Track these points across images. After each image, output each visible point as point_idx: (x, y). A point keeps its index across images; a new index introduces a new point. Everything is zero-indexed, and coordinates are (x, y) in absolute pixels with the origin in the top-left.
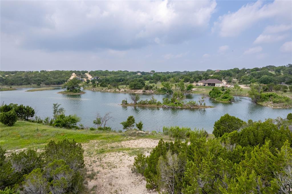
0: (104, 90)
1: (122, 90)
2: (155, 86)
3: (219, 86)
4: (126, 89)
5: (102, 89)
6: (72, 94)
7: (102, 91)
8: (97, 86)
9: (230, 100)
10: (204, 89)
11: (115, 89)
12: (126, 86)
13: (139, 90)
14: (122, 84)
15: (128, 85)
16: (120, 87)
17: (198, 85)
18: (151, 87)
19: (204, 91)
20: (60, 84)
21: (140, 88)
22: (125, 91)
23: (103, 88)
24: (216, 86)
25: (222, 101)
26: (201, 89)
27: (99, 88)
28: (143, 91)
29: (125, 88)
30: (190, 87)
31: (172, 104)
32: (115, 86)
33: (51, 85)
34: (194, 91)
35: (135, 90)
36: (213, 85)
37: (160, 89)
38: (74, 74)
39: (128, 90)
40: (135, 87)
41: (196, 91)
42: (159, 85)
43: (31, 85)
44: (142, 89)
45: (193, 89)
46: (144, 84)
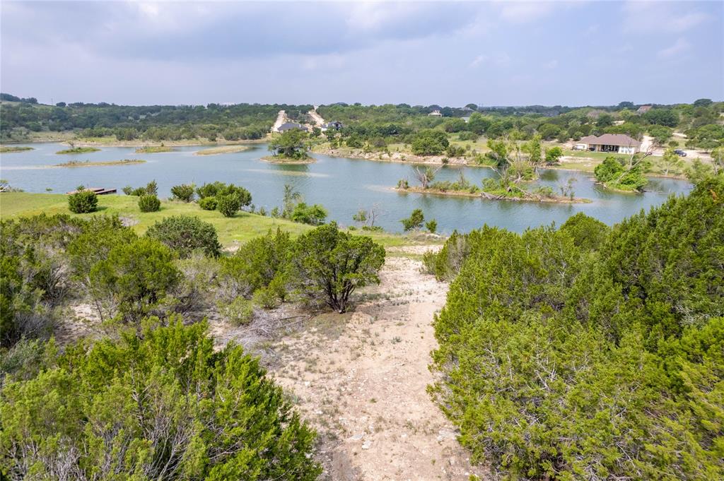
0: (356, 154)
1: (397, 155)
2: (472, 149)
3: (628, 153)
4: (404, 154)
5: (352, 153)
7: (352, 156)
8: (341, 144)
9: (639, 188)
10: (589, 158)
11: (380, 153)
12: (406, 146)
13: (435, 158)
14: (398, 142)
15: (410, 143)
16: (391, 147)
17: (576, 149)
18: (462, 152)
19: (587, 163)
20: (257, 138)
21: (435, 154)
22: (402, 158)
23: (353, 150)
24: (620, 152)
25: (619, 188)
26: (581, 160)
27: (343, 149)
28: (443, 160)
29: (403, 151)
30: (555, 154)
31: (502, 192)
32: (379, 146)
33: (238, 140)
34: (563, 162)
35: (425, 157)
36: (615, 148)
37: (484, 156)
38: (282, 112)
39: (409, 155)
40: (426, 150)
41: (569, 161)
42: (482, 146)
43: (197, 139)
44: (442, 154)
45: (562, 159)
46: (446, 144)
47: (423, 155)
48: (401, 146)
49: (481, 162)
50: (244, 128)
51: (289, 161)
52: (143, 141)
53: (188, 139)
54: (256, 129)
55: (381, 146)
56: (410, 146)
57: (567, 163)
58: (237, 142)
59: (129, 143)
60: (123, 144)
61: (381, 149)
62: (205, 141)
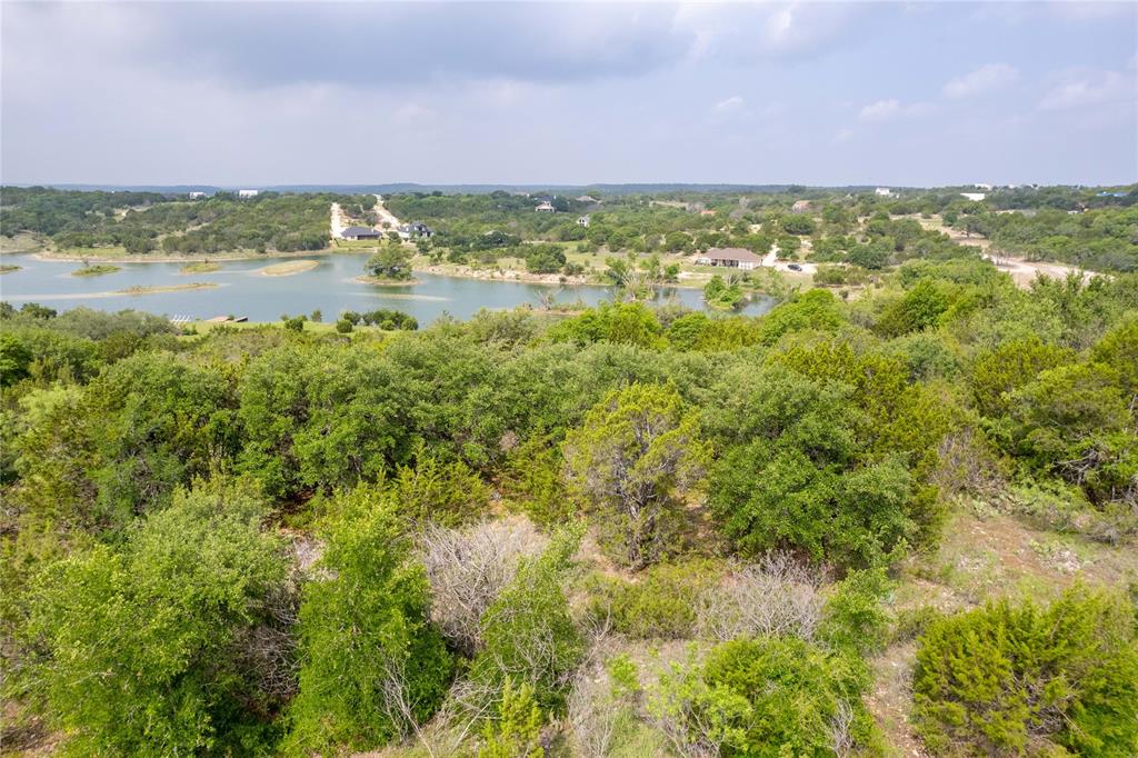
0: (463, 271)
1: (509, 274)
2: (591, 265)
4: (519, 272)
5: (457, 270)
7: (458, 275)
8: (441, 261)
10: (708, 274)
11: (489, 271)
12: (518, 262)
13: (552, 276)
14: (506, 255)
15: (522, 257)
16: (502, 262)
18: (580, 270)
20: (321, 248)
21: (552, 271)
22: (517, 277)
23: (459, 267)
26: (701, 276)
27: (446, 269)
28: (563, 280)
29: (516, 267)
30: (673, 271)
32: (488, 262)
33: (293, 251)
34: (683, 280)
35: (542, 276)
36: (732, 263)
37: (602, 274)
38: (335, 207)
39: (524, 274)
40: (542, 268)
41: (689, 278)
42: (601, 262)
43: (240, 251)
44: (559, 272)
45: (680, 276)
46: (562, 260)
47: (539, 272)
48: (512, 261)
49: (601, 280)
50: (297, 234)
51: (392, 283)
52: (168, 254)
53: (228, 251)
54: (315, 236)
55: (489, 261)
56: (523, 261)
57: (687, 280)
58: (294, 254)
59: (148, 258)
60: (139, 258)
61: (491, 265)
62: (252, 253)
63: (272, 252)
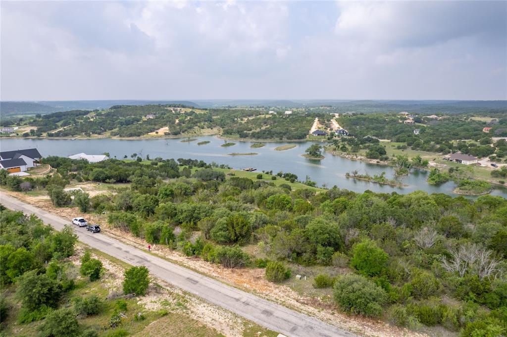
0: (343, 155)
3: (466, 164)
6: (313, 158)
8: (338, 149)
11: (353, 155)
16: (358, 152)
21: (375, 158)
22: (361, 159)
24: (462, 163)
28: (378, 162)
29: (363, 155)
30: (425, 163)
34: (431, 166)
35: (371, 160)
39: (364, 158)
40: (372, 156)
41: (435, 166)
43: (274, 138)
44: (378, 159)
45: (428, 165)
48: (362, 152)
52: (251, 139)
53: (270, 138)
55: (354, 151)
58: (292, 141)
59: (245, 140)
60: (242, 140)
62: (278, 139)
63: (285, 139)
